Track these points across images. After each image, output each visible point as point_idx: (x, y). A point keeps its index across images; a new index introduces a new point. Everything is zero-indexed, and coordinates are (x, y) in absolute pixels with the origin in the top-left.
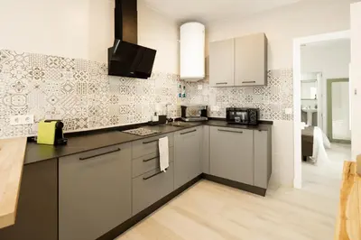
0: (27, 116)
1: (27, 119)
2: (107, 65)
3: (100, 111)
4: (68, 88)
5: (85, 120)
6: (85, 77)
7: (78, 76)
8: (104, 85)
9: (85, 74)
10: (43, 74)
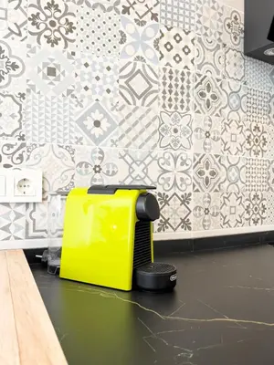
0: (24, 173)
1: (23, 183)
2: (242, 20)
3: (222, 174)
4: (139, 85)
5: (185, 200)
6: (186, 50)
7: (169, 47)
8: (235, 86)
9: (186, 40)
10: (71, 29)
